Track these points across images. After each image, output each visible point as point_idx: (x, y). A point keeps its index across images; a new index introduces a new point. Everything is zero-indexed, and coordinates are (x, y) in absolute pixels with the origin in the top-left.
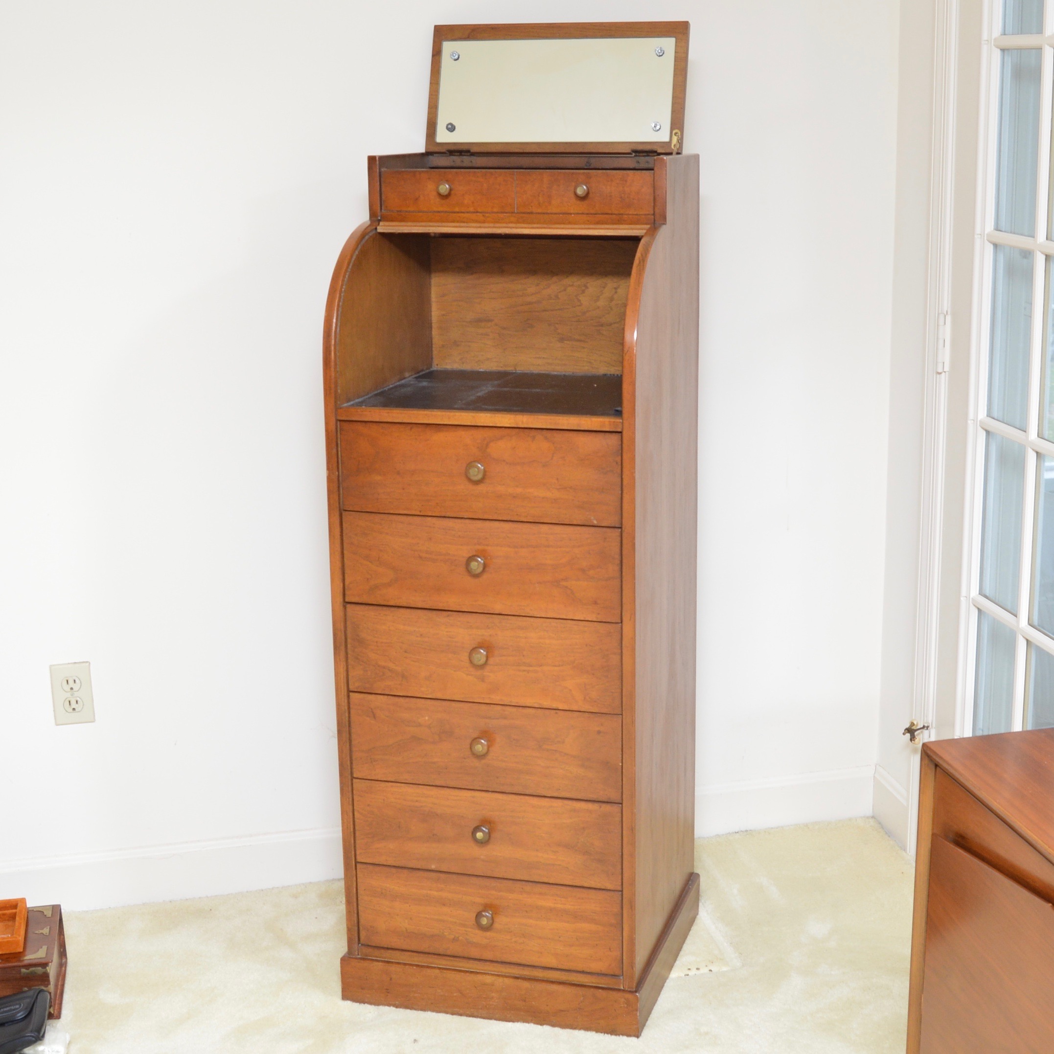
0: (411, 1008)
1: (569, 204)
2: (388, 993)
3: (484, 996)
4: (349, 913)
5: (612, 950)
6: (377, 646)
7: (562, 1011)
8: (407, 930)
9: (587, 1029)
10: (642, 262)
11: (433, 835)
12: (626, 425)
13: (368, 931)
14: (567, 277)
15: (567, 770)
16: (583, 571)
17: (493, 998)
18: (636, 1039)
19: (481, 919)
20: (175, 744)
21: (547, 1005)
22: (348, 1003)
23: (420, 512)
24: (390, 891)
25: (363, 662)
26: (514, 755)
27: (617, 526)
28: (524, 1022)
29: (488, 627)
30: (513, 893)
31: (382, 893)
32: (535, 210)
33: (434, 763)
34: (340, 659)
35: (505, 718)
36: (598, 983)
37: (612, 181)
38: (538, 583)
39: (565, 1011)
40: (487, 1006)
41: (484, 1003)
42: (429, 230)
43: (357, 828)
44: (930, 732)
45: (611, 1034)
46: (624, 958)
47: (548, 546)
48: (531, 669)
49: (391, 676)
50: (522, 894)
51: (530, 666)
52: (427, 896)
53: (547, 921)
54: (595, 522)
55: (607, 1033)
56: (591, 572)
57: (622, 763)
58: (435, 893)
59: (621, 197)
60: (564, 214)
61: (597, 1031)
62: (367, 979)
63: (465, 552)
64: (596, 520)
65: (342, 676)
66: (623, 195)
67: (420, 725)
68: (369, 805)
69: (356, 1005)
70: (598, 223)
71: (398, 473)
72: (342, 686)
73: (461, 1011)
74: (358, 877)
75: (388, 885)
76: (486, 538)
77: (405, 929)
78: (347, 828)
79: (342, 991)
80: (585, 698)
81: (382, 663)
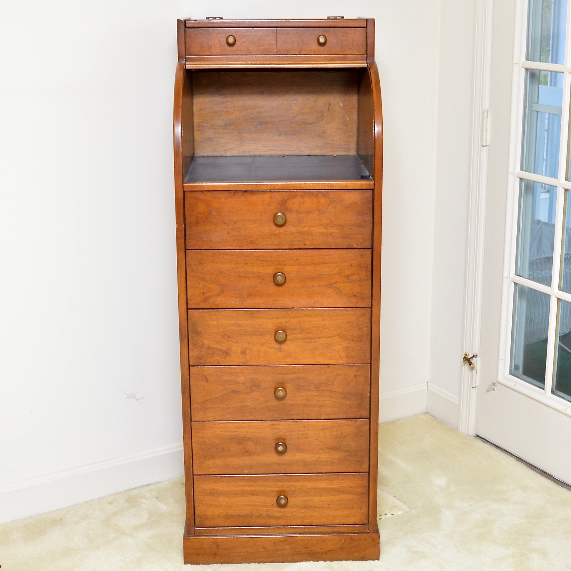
0: (232, 563)
2: (216, 555)
3: (280, 549)
4: (188, 508)
5: (362, 509)
6: (209, 335)
7: (331, 550)
8: (227, 514)
9: (347, 560)
10: (377, 83)
11: (246, 452)
12: (376, 184)
13: (201, 518)
14: (284, 95)
15: (335, 401)
16: (347, 277)
17: (286, 549)
18: (378, 561)
19: (281, 501)
20: (31, 413)
21: (321, 549)
22: (189, 566)
23: (240, 247)
24: (216, 491)
25: (199, 346)
26: (300, 396)
27: (369, 247)
28: (306, 561)
29: (284, 317)
30: (299, 482)
31: (211, 493)
33: (247, 406)
34: (184, 346)
35: (295, 373)
36: (353, 531)
38: (318, 287)
39: (333, 550)
40: (282, 555)
41: (280, 553)
43: (194, 453)
44: (477, 359)
45: (362, 561)
46: (370, 512)
47: (325, 263)
48: (313, 340)
49: (218, 354)
50: (304, 482)
51: (312, 339)
52: (241, 491)
53: (321, 497)
54: (355, 246)
55: (360, 560)
56: (353, 277)
57: (370, 393)
58: (247, 488)
60: (309, 55)
61: (353, 560)
62: (201, 549)
63: (270, 270)
64: (356, 245)
65: (186, 357)
67: (238, 383)
68: (202, 438)
69: (194, 566)
70: (331, 60)
71: (225, 223)
72: (186, 363)
73: (265, 560)
74: (194, 484)
75: (215, 487)
76: (284, 261)
77: (226, 514)
78: (188, 454)
79: (184, 559)
80: (347, 356)
81: (213, 346)
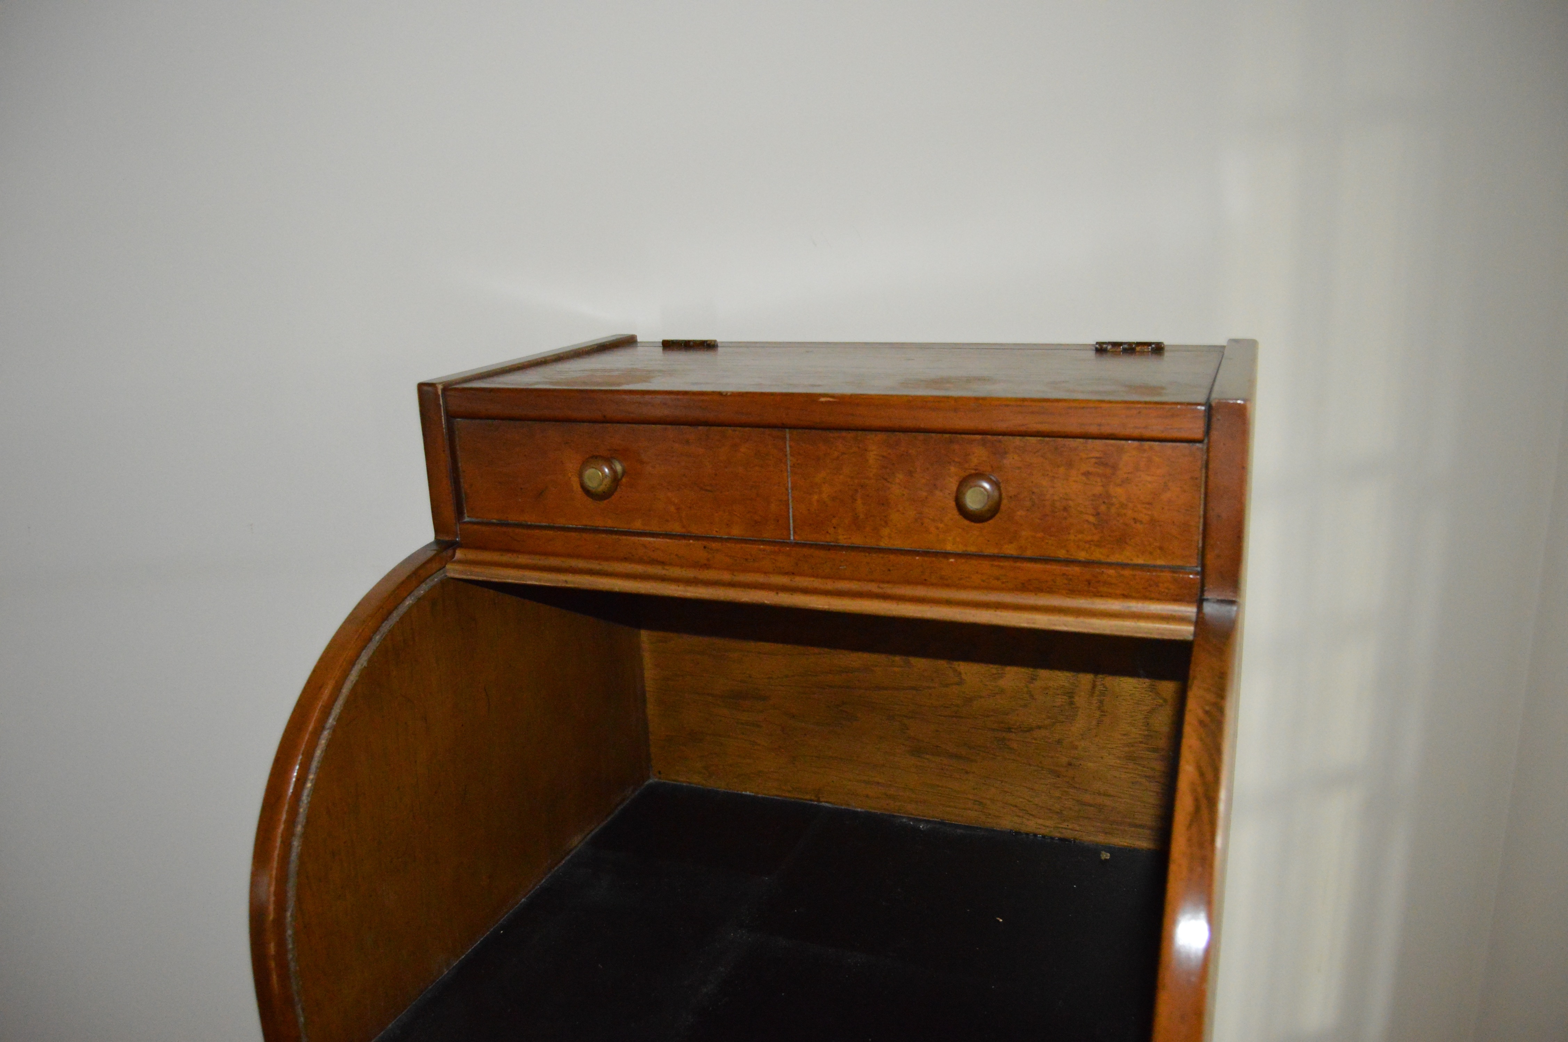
1: (941, 526)
32: (843, 539)
37: (1070, 465)
42: (566, 582)
59: (1098, 514)
60: (925, 553)
66: (1103, 508)
70: (1024, 587)
